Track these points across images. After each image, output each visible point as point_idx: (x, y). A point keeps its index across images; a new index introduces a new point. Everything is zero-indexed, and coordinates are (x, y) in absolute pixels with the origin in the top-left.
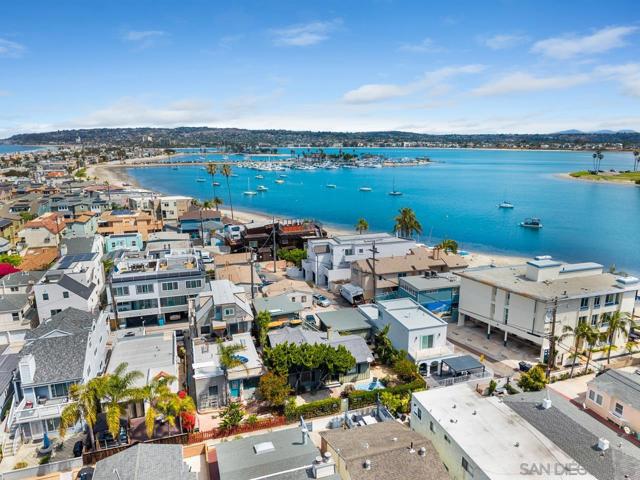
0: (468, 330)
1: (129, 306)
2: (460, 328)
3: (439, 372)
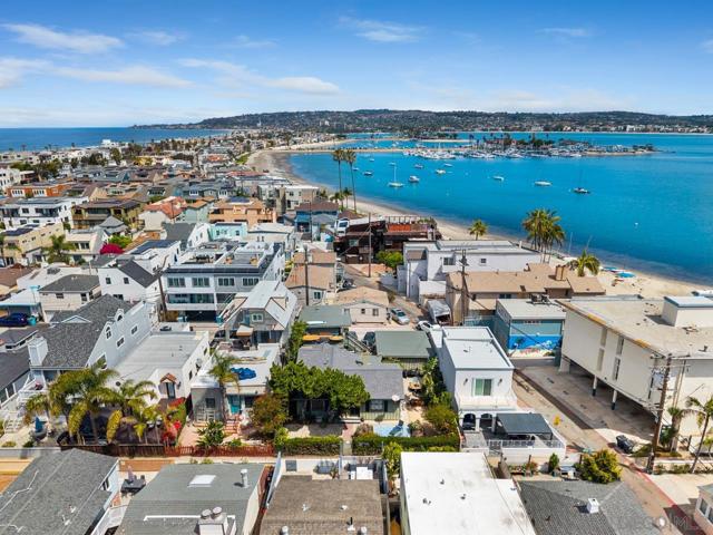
0: (571, 378)
2: (561, 374)
3: (493, 428)
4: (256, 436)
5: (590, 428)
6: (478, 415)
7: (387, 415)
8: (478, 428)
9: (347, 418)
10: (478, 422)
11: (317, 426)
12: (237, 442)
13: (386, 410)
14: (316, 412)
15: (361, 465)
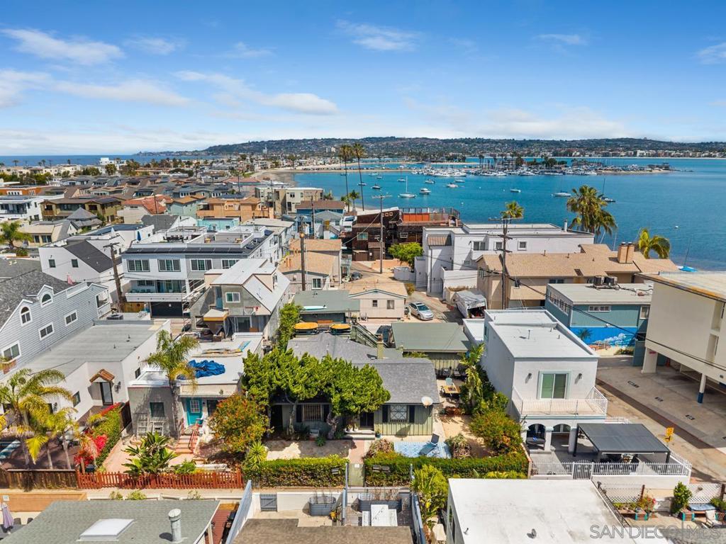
0: (660, 381)
1: (154, 288)
2: (645, 376)
3: (571, 447)
4: (219, 458)
5: (708, 446)
6: (549, 426)
7: (414, 428)
8: (548, 446)
9: (355, 432)
10: (548, 436)
11: (310, 443)
12: (189, 466)
13: (412, 420)
14: (311, 424)
15: (377, 501)
